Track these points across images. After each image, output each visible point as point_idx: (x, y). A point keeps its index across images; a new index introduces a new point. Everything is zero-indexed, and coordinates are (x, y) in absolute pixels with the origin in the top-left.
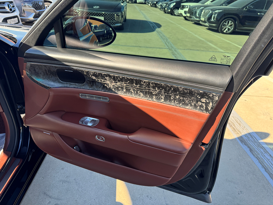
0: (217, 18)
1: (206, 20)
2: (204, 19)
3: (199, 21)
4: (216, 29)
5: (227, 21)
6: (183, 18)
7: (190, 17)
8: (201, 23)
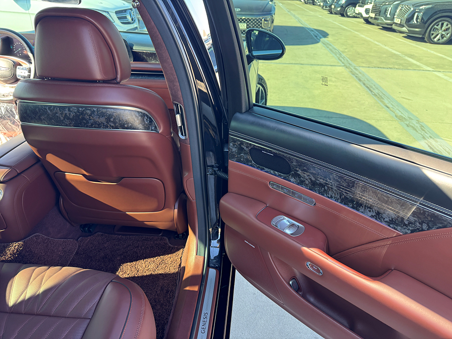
0: (422, 18)
1: (404, 22)
2: (400, 20)
3: (391, 25)
4: (421, 36)
5: (440, 23)
6: (362, 20)
7: (375, 18)
8: (394, 27)
